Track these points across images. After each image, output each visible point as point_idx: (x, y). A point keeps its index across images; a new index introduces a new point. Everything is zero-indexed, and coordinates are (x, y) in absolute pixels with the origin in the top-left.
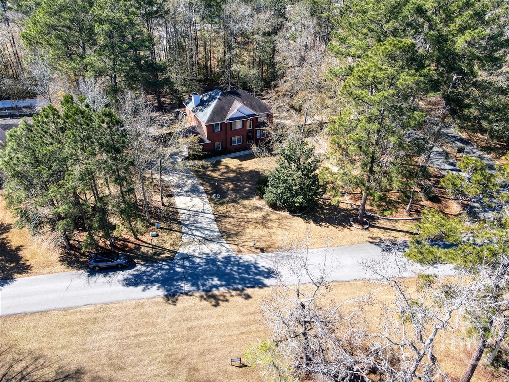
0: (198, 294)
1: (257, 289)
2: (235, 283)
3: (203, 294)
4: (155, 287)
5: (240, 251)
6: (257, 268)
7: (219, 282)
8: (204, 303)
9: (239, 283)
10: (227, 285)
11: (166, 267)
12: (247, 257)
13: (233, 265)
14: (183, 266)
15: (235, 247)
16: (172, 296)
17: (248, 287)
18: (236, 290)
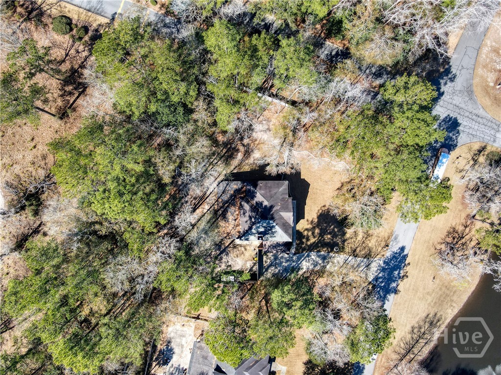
0: (399, 282)
1: (407, 259)
2: (400, 266)
3: (400, 280)
4: (389, 296)
5: (383, 255)
6: (396, 253)
7: (397, 272)
8: (404, 281)
9: (401, 264)
10: (400, 269)
11: (379, 289)
12: (388, 254)
13: (390, 262)
14: (382, 282)
15: (379, 256)
16: (396, 291)
17: (405, 262)
18: (404, 267)
